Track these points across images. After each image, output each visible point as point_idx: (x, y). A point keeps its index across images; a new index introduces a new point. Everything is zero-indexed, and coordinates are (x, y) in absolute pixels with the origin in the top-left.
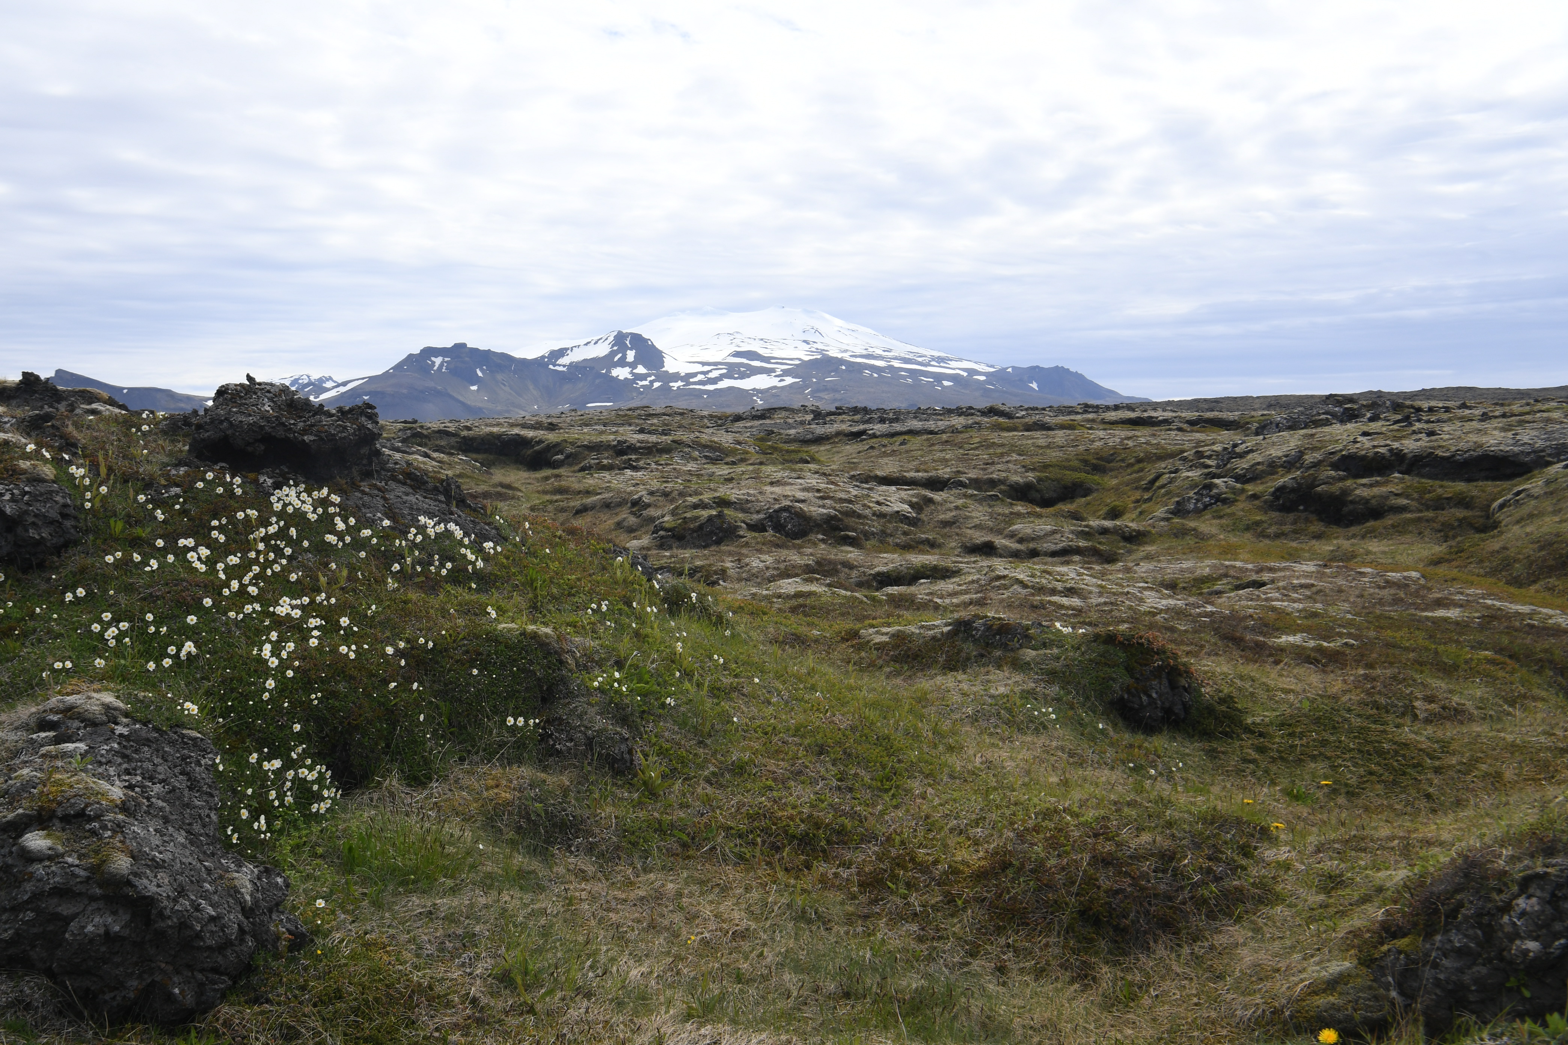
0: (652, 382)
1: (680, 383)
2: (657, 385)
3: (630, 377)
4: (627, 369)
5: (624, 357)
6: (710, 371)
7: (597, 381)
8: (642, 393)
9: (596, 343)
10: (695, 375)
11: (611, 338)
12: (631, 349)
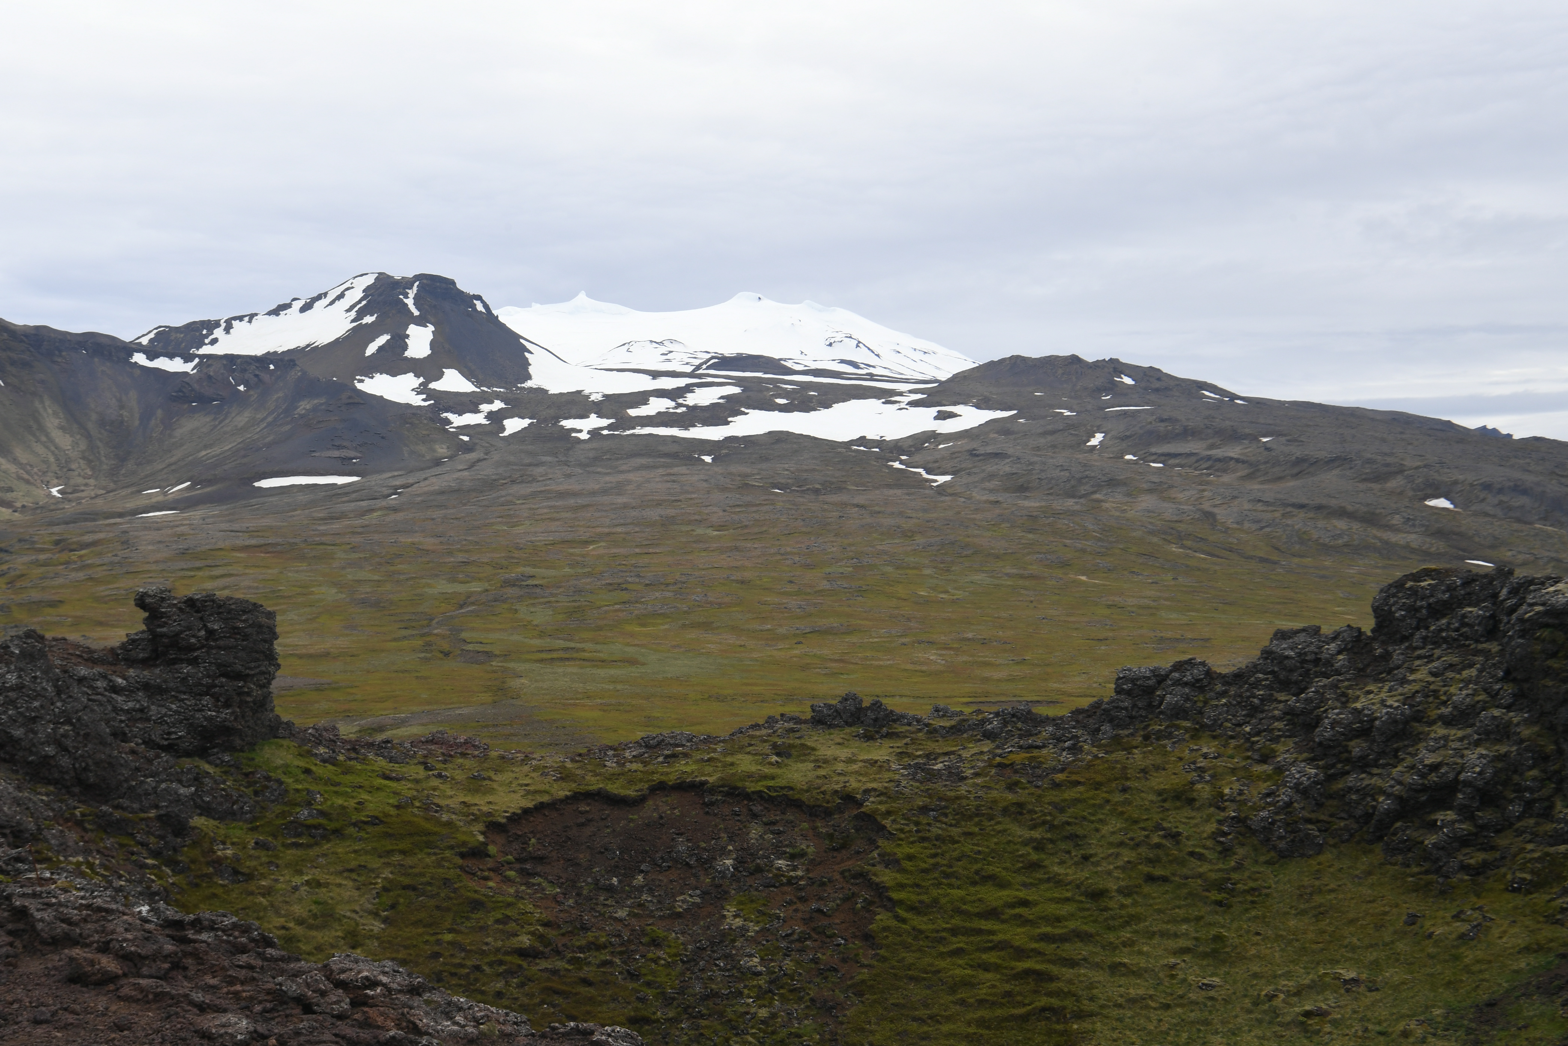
0: (496, 418)
1: (594, 422)
2: (514, 425)
3: (418, 401)
4: (410, 381)
5: (399, 342)
6: (688, 389)
7: (304, 406)
8: (467, 448)
9: (307, 307)
10: (642, 398)
11: (356, 295)
12: (421, 322)
